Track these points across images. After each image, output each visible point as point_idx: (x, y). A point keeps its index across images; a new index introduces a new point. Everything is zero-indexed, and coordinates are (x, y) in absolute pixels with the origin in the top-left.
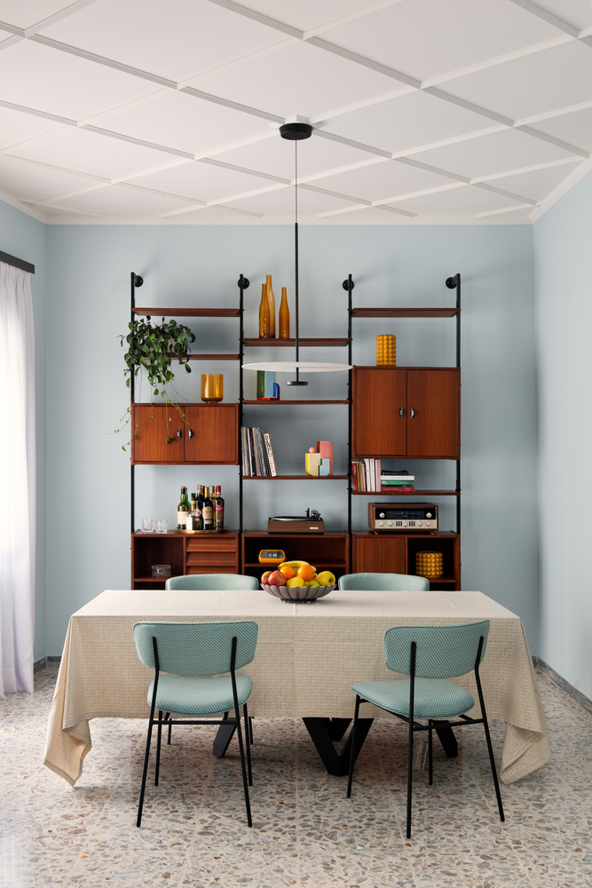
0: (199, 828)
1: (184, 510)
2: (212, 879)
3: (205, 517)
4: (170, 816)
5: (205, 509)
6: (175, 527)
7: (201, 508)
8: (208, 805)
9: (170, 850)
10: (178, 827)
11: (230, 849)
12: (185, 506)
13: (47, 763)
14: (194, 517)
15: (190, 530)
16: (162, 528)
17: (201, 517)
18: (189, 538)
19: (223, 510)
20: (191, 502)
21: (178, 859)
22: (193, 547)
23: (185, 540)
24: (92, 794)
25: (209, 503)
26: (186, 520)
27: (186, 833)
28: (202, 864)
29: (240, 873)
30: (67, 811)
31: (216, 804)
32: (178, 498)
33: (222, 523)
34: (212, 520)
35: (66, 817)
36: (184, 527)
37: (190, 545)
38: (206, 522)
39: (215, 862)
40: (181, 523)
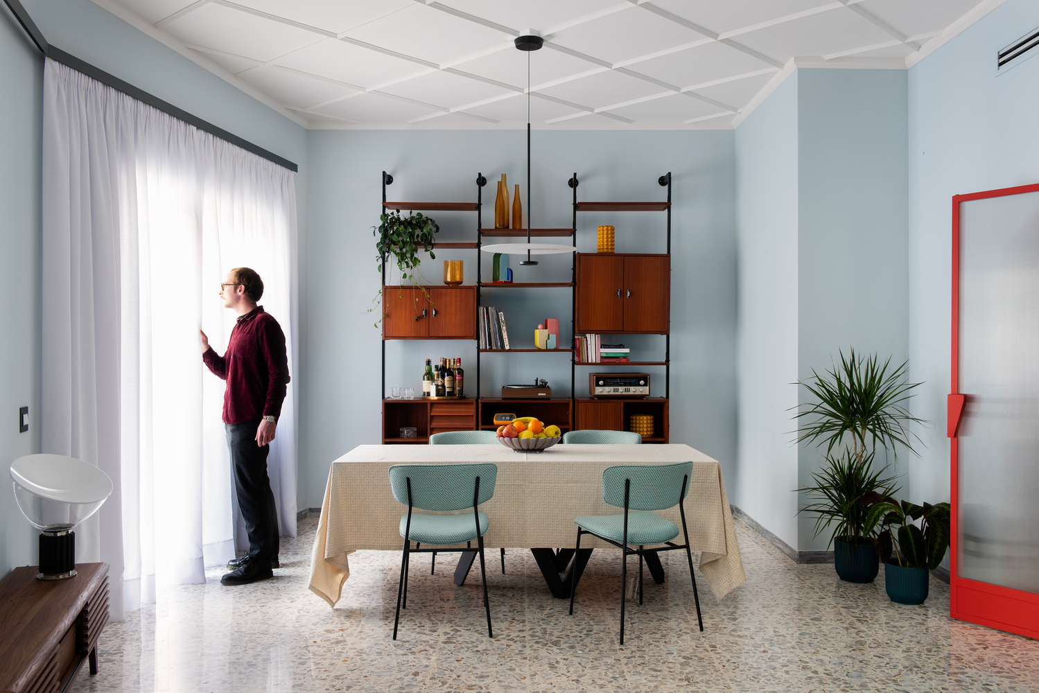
0: (443, 638)
1: (428, 379)
2: (454, 676)
3: (446, 385)
4: (418, 630)
5: (447, 378)
6: (420, 395)
7: (443, 378)
8: (450, 621)
9: (418, 655)
10: (424, 638)
11: (469, 654)
12: (429, 376)
13: (312, 587)
14: (437, 386)
15: (433, 396)
16: (409, 395)
17: (443, 385)
18: (433, 403)
19: (462, 379)
20: (435, 372)
21: (425, 662)
22: (436, 411)
23: (429, 405)
24: (350, 614)
25: (450, 373)
26: (431, 389)
27: (431, 642)
28: (445, 665)
29: (479, 672)
30: (330, 627)
31: (457, 620)
32: (423, 369)
33: (461, 391)
34: (453, 387)
35: (328, 631)
36: (429, 394)
37: (434, 410)
38: (447, 390)
39: (457, 664)
40: (426, 390)
